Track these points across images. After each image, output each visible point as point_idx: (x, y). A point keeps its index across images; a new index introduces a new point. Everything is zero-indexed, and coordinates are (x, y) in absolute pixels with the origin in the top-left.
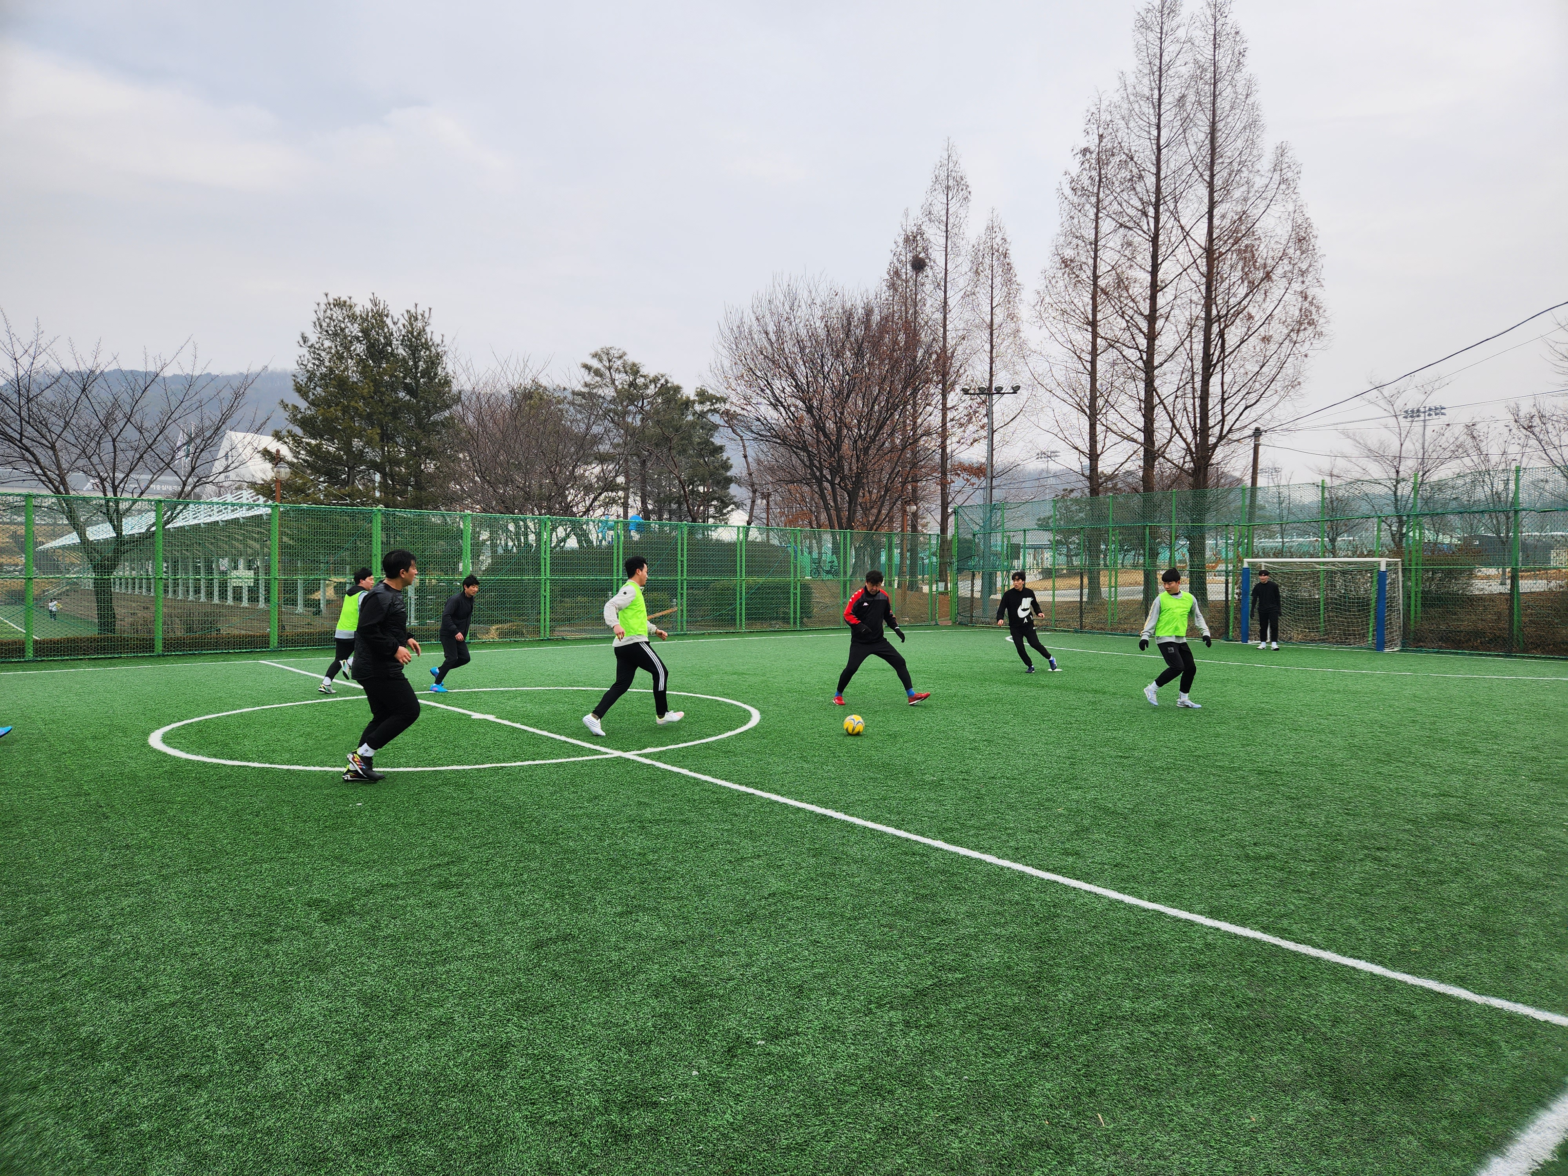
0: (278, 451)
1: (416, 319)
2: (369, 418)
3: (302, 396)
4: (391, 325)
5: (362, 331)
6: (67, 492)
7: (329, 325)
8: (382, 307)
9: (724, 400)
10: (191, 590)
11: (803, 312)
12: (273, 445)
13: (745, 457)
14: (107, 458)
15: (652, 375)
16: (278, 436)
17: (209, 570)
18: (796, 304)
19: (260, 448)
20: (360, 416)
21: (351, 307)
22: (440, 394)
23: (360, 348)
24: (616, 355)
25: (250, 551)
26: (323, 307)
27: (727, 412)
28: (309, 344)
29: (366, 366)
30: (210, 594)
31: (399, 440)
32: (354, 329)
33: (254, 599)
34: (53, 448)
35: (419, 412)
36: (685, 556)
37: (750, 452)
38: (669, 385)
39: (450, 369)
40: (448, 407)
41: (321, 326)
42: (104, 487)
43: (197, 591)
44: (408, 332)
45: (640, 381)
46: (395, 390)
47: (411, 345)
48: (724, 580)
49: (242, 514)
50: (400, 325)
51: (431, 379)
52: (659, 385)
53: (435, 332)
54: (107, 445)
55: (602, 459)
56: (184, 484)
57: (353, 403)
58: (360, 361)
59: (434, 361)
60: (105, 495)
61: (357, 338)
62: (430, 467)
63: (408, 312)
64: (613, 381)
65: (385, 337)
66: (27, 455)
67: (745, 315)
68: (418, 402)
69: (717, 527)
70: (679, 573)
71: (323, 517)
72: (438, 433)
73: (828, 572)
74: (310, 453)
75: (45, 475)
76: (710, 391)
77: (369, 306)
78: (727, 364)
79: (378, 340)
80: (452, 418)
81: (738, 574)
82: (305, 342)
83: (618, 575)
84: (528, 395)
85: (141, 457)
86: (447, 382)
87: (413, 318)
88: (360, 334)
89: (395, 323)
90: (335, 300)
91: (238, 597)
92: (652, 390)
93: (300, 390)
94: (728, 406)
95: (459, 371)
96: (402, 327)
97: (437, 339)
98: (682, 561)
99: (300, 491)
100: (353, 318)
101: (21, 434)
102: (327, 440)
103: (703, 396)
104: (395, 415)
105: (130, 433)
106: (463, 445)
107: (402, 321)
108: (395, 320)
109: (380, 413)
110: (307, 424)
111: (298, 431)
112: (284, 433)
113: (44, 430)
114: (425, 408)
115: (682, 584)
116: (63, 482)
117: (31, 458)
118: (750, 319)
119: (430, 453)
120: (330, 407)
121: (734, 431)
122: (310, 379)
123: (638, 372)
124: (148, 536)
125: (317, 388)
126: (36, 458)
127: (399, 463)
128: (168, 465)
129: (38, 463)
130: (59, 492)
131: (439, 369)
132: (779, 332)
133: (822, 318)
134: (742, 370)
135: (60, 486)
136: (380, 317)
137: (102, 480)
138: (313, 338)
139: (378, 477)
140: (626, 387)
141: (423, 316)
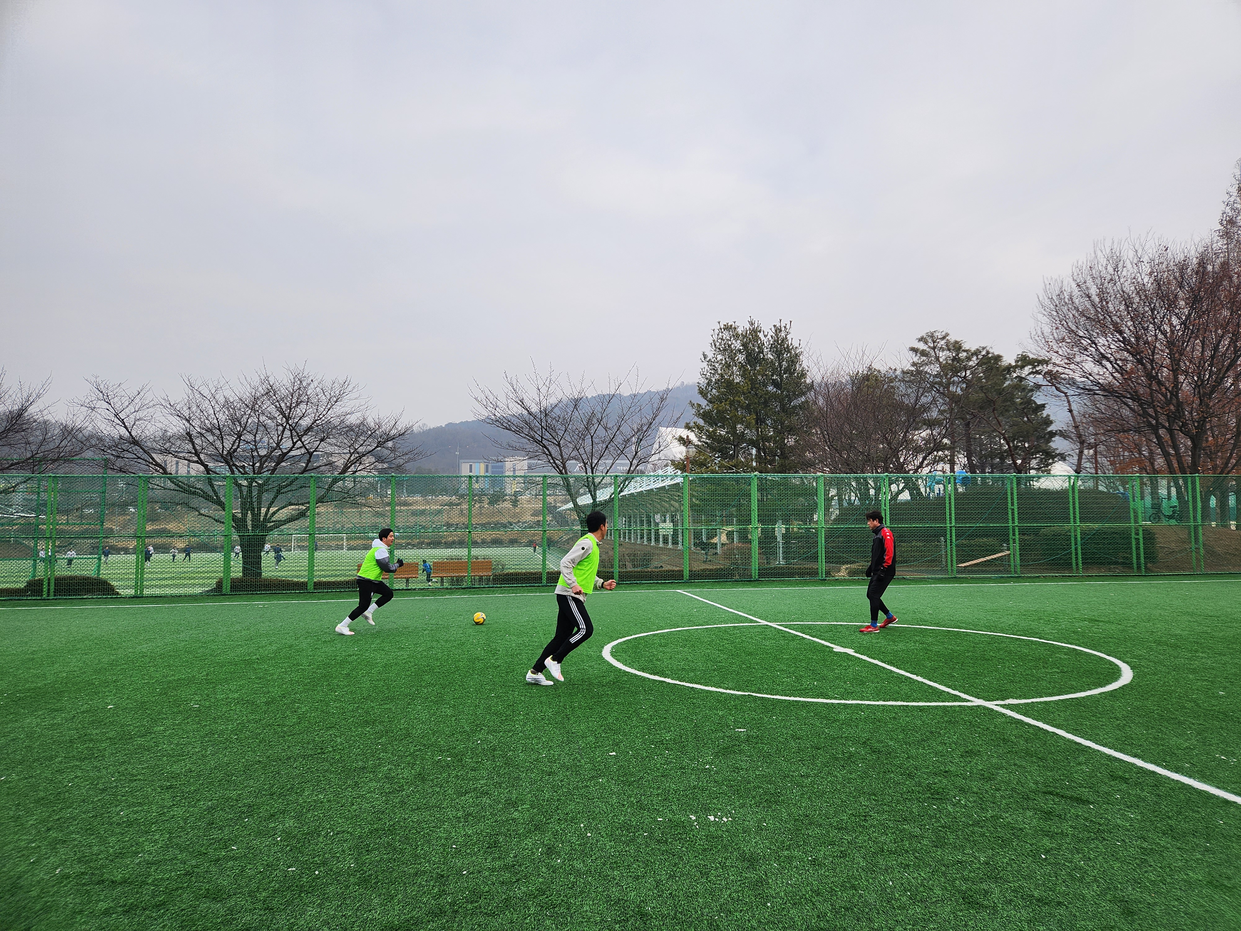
0: (688, 436)
1: (781, 331)
2: (747, 408)
3: (703, 396)
4: (763, 338)
5: (743, 345)
6: (566, 473)
7: (720, 345)
8: (756, 326)
9: (1046, 362)
10: (639, 537)
11: (1128, 271)
12: (684, 433)
13: (1071, 411)
14: (588, 449)
15: (973, 349)
16: (688, 427)
17: (649, 523)
18: (1120, 266)
19: (677, 436)
20: (742, 408)
21: (735, 328)
22: (798, 384)
23: (741, 358)
24: (939, 337)
25: (672, 509)
26: (717, 331)
27: (1049, 373)
28: (708, 359)
29: (746, 370)
30: (649, 539)
31: (769, 422)
32: (737, 345)
33: (675, 542)
34: (559, 445)
35: (783, 399)
36: (1016, 504)
37: (1074, 407)
38: (990, 355)
39: (805, 365)
40: (804, 394)
41: (715, 345)
42: (586, 469)
43: (642, 538)
44: (775, 341)
45: (963, 355)
46: (765, 385)
47: (777, 351)
48: (1057, 527)
49: (668, 482)
50: (769, 337)
51: (791, 374)
52: (980, 357)
53: (793, 340)
54: (588, 441)
55: (931, 424)
56: (631, 464)
57: (736, 398)
58: (742, 367)
59: (794, 359)
60: (587, 473)
61: (739, 350)
62: (791, 441)
63: (775, 326)
64: (937, 358)
65: (759, 347)
66: (546, 450)
67: (1065, 283)
68: (782, 392)
69: (1039, 478)
70: (1010, 521)
71: (718, 482)
72: (797, 414)
73: (1170, 517)
74: (709, 437)
75: (555, 463)
76: (1031, 356)
77: (748, 326)
78: (1047, 330)
79: (754, 350)
80: (807, 402)
81: (1072, 520)
83: (951, 523)
84: (866, 378)
85: (607, 447)
86: (803, 375)
87: (778, 330)
88: (741, 348)
89: (765, 336)
90: (725, 325)
91: (666, 541)
92: (973, 362)
93: (703, 393)
94: (1050, 367)
95: (812, 365)
96: (770, 339)
97: (795, 344)
98: (1013, 510)
99: (702, 464)
100: (736, 336)
101: (542, 437)
102: (720, 427)
103: (1024, 361)
104: (766, 403)
105: (601, 432)
106: (816, 422)
107: (771, 333)
108: (766, 333)
109: (756, 404)
110: (706, 416)
111: (701, 422)
112: (692, 424)
113: (554, 434)
114: (787, 396)
115: (1014, 530)
116: (564, 467)
117: (547, 452)
118: (1070, 287)
119: (791, 430)
120: (721, 402)
121: (1057, 389)
122: (708, 384)
123: (960, 347)
124: (611, 500)
125: (714, 391)
126: (549, 452)
127: (769, 439)
128: (622, 452)
129: (551, 455)
130: (562, 473)
131: (798, 366)
132: (1102, 293)
133: (1151, 274)
134: (1063, 332)
135: (562, 470)
136: (755, 332)
137: (585, 464)
138: (710, 356)
139: (754, 451)
140: (950, 362)
141: (785, 327)
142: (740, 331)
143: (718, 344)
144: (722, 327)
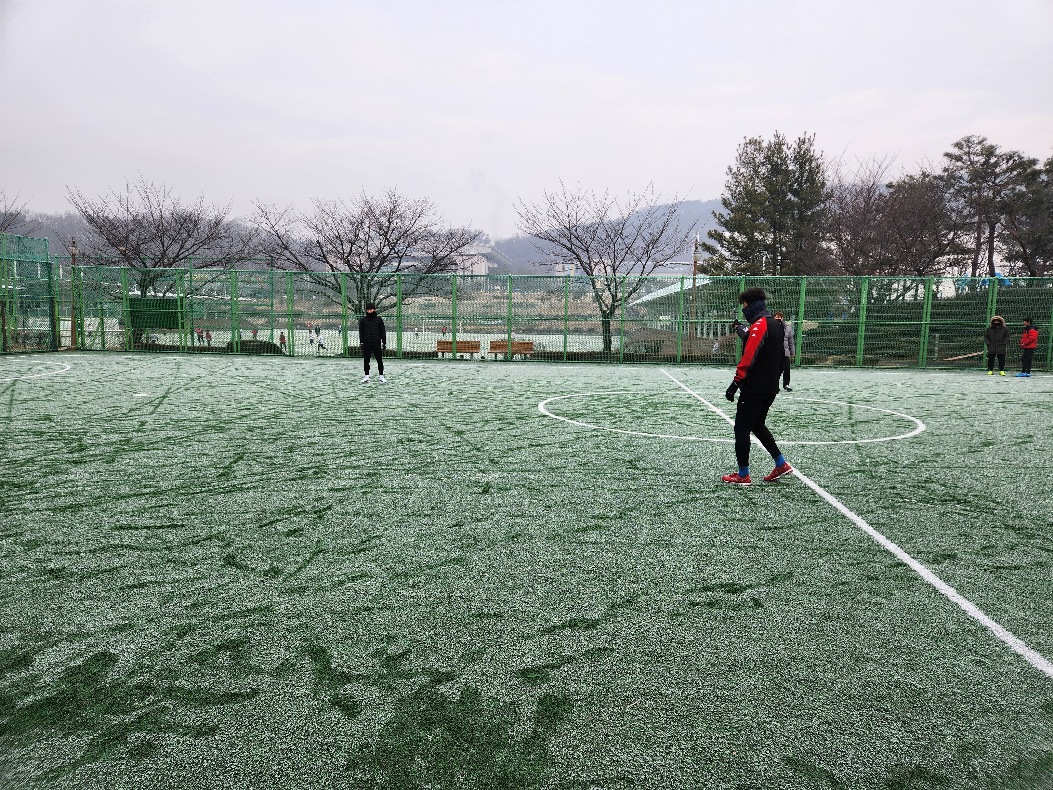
3: (725, 207)
4: (786, 150)
5: (766, 158)
7: (745, 158)
8: (781, 139)
21: (759, 143)
22: (817, 193)
23: (764, 170)
26: (742, 146)
28: (733, 172)
32: (761, 158)
35: (801, 208)
39: (826, 175)
40: (823, 202)
41: (740, 159)
44: (798, 153)
45: (994, 160)
47: (799, 162)
50: (792, 149)
51: (812, 184)
52: (1011, 162)
53: (816, 151)
58: (764, 178)
59: (816, 170)
61: (763, 163)
63: (799, 138)
65: (782, 159)
68: (801, 201)
77: (773, 139)
79: (777, 162)
80: (823, 210)
82: (731, 171)
86: (823, 185)
87: (802, 142)
88: (765, 161)
89: (789, 149)
90: (751, 140)
93: (725, 203)
96: (794, 151)
97: (817, 155)
100: (761, 150)
107: (794, 146)
108: (789, 146)
110: (726, 223)
112: (713, 233)
122: (732, 196)
125: (736, 201)
129: (580, 259)
130: (589, 275)
131: (818, 176)
136: (779, 146)
138: (735, 169)
141: (809, 139)
142: (764, 145)
143: (743, 158)
144: (748, 141)
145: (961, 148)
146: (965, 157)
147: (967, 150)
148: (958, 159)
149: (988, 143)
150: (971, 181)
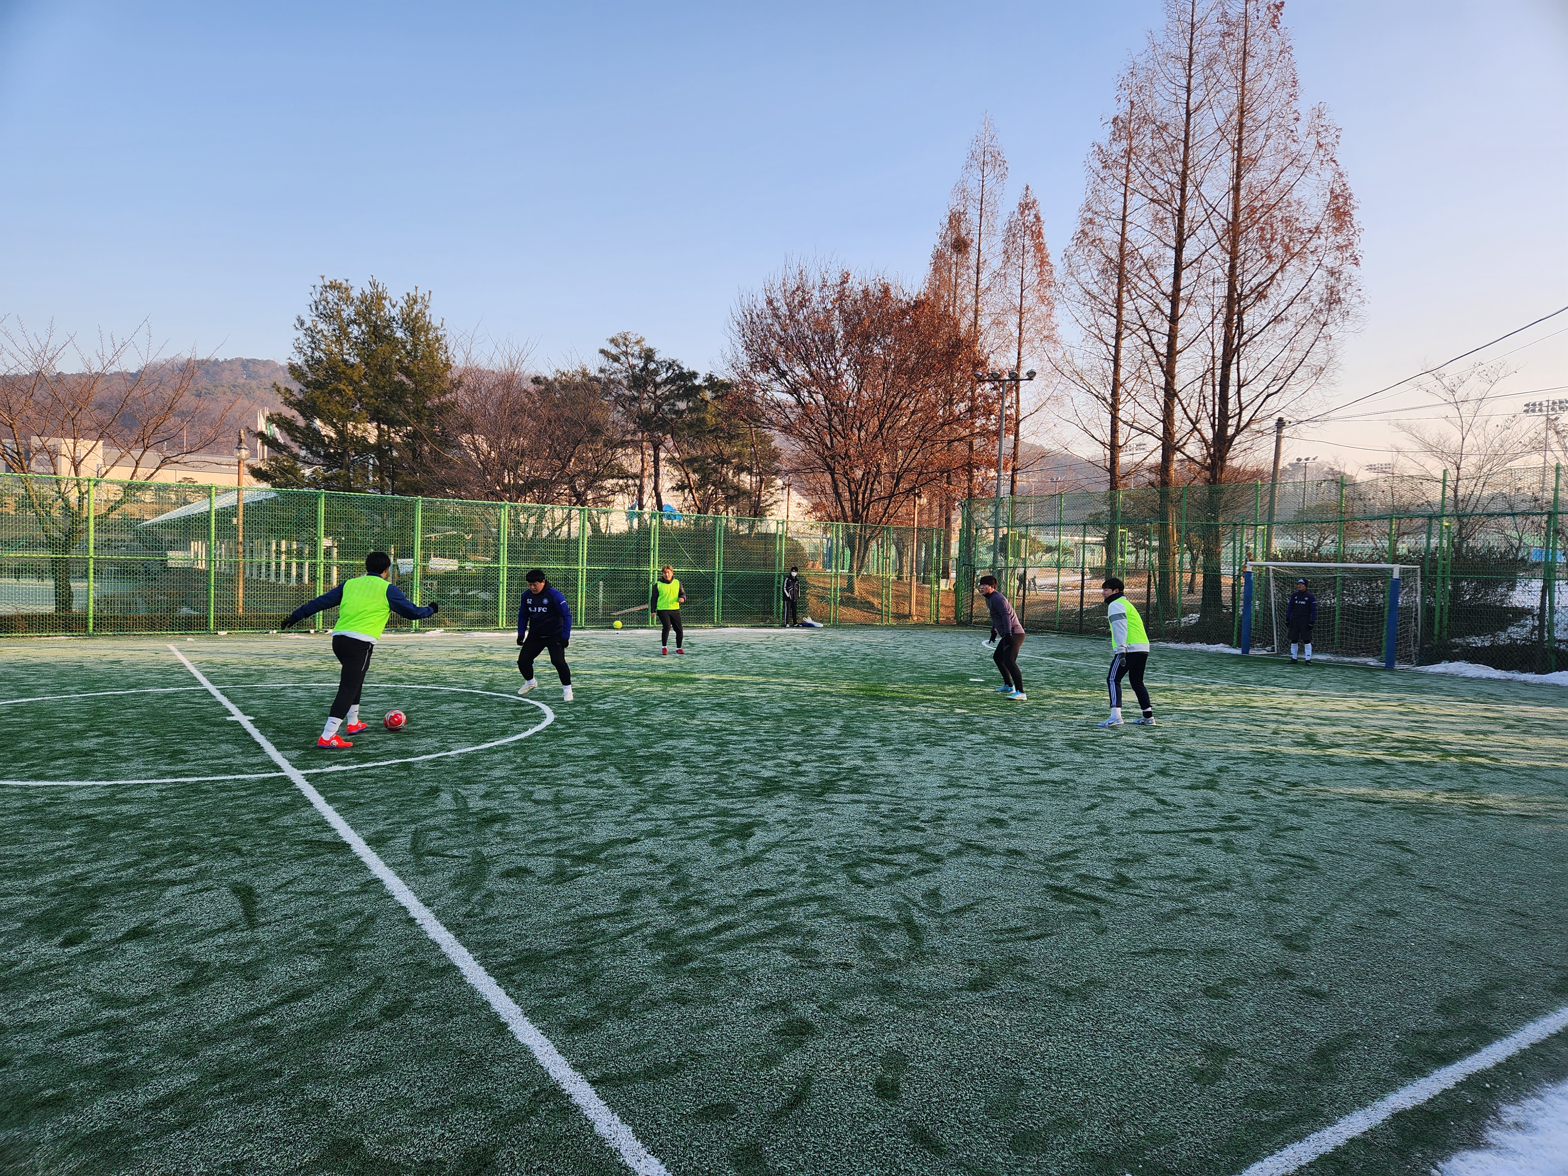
1: (416, 302)
3: (296, 379)
4: (390, 308)
7: (324, 309)
8: (380, 290)
21: (347, 289)
22: (441, 378)
23: (356, 331)
24: (633, 341)
26: (319, 289)
28: (306, 327)
39: (450, 352)
40: (449, 391)
41: (317, 309)
44: (407, 314)
45: (654, 367)
47: (410, 328)
51: (432, 363)
53: (434, 315)
58: (356, 344)
59: (436, 343)
63: (407, 294)
65: (384, 320)
77: (367, 289)
79: (378, 323)
82: (302, 325)
86: (448, 366)
87: (412, 301)
89: (394, 306)
92: (663, 376)
93: (296, 374)
96: (400, 310)
97: (436, 323)
100: (349, 301)
103: (712, 382)
107: (401, 304)
108: (394, 303)
122: (305, 363)
123: (652, 357)
131: (440, 353)
136: (378, 298)
138: (309, 322)
141: (422, 298)
142: (355, 294)
143: (321, 307)
144: (328, 283)
145: (617, 345)
146: (623, 358)
147: (624, 349)
148: (616, 359)
149: (647, 344)
150: (630, 388)
